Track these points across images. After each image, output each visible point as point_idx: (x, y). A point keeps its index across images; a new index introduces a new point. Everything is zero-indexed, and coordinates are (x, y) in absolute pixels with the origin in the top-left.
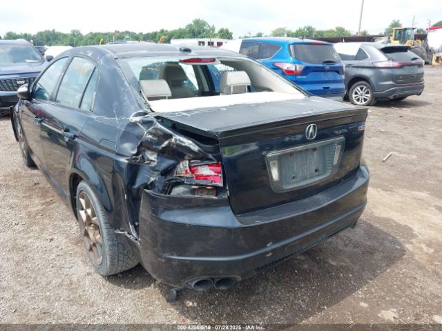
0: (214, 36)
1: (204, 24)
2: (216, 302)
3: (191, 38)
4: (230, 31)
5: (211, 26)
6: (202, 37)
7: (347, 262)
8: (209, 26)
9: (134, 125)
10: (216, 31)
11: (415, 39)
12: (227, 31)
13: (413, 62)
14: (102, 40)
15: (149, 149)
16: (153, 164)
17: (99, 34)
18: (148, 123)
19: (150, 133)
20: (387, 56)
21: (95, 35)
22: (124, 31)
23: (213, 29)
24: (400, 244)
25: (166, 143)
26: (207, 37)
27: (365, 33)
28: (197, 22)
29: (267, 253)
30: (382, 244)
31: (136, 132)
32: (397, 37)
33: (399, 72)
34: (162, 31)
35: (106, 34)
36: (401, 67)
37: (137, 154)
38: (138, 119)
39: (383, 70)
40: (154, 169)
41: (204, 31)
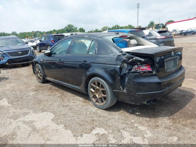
0: (77, 31)
1: (72, 26)
2: (146, 112)
3: (67, 32)
4: (84, 29)
5: (75, 27)
6: (72, 32)
7: (178, 99)
8: (74, 27)
9: (120, 55)
10: (78, 29)
11: (163, 28)
12: (83, 29)
13: (170, 36)
14: (27, 35)
15: (125, 63)
16: (126, 67)
17: (25, 33)
18: (124, 55)
19: (125, 57)
20: (160, 34)
21: (23, 33)
22: (36, 31)
23: (76, 28)
24: (192, 93)
25: (131, 60)
26: (74, 32)
27: (140, 27)
28: (69, 26)
29: (166, 90)
30: (186, 94)
31: (121, 58)
32: (156, 28)
33: (165, 40)
34: (54, 30)
35: (28, 33)
36: (166, 38)
37: (122, 64)
38: (121, 54)
39: (159, 40)
40: (126, 69)
41: (72, 29)
